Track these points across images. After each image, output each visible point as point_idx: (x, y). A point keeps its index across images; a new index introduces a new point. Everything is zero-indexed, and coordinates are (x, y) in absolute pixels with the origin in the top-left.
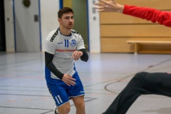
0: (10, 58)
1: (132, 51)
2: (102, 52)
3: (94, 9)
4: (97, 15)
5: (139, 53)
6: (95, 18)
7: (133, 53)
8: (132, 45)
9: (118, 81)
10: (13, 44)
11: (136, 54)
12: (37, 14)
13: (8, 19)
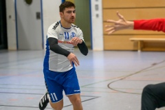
0: (12, 56)
1: (136, 49)
2: (105, 50)
3: (97, 6)
4: (100, 12)
5: (142, 50)
6: (97, 16)
7: (137, 51)
8: (136, 43)
9: (121, 79)
10: (15, 42)
11: (139, 51)
12: (39, 11)
13: (10, 17)
